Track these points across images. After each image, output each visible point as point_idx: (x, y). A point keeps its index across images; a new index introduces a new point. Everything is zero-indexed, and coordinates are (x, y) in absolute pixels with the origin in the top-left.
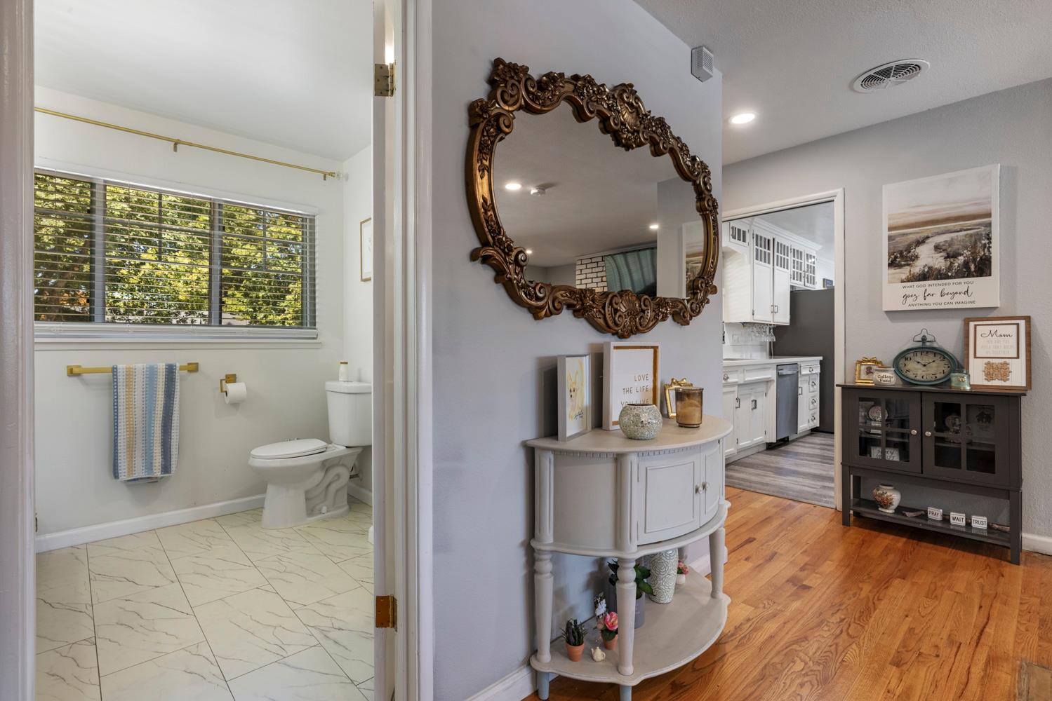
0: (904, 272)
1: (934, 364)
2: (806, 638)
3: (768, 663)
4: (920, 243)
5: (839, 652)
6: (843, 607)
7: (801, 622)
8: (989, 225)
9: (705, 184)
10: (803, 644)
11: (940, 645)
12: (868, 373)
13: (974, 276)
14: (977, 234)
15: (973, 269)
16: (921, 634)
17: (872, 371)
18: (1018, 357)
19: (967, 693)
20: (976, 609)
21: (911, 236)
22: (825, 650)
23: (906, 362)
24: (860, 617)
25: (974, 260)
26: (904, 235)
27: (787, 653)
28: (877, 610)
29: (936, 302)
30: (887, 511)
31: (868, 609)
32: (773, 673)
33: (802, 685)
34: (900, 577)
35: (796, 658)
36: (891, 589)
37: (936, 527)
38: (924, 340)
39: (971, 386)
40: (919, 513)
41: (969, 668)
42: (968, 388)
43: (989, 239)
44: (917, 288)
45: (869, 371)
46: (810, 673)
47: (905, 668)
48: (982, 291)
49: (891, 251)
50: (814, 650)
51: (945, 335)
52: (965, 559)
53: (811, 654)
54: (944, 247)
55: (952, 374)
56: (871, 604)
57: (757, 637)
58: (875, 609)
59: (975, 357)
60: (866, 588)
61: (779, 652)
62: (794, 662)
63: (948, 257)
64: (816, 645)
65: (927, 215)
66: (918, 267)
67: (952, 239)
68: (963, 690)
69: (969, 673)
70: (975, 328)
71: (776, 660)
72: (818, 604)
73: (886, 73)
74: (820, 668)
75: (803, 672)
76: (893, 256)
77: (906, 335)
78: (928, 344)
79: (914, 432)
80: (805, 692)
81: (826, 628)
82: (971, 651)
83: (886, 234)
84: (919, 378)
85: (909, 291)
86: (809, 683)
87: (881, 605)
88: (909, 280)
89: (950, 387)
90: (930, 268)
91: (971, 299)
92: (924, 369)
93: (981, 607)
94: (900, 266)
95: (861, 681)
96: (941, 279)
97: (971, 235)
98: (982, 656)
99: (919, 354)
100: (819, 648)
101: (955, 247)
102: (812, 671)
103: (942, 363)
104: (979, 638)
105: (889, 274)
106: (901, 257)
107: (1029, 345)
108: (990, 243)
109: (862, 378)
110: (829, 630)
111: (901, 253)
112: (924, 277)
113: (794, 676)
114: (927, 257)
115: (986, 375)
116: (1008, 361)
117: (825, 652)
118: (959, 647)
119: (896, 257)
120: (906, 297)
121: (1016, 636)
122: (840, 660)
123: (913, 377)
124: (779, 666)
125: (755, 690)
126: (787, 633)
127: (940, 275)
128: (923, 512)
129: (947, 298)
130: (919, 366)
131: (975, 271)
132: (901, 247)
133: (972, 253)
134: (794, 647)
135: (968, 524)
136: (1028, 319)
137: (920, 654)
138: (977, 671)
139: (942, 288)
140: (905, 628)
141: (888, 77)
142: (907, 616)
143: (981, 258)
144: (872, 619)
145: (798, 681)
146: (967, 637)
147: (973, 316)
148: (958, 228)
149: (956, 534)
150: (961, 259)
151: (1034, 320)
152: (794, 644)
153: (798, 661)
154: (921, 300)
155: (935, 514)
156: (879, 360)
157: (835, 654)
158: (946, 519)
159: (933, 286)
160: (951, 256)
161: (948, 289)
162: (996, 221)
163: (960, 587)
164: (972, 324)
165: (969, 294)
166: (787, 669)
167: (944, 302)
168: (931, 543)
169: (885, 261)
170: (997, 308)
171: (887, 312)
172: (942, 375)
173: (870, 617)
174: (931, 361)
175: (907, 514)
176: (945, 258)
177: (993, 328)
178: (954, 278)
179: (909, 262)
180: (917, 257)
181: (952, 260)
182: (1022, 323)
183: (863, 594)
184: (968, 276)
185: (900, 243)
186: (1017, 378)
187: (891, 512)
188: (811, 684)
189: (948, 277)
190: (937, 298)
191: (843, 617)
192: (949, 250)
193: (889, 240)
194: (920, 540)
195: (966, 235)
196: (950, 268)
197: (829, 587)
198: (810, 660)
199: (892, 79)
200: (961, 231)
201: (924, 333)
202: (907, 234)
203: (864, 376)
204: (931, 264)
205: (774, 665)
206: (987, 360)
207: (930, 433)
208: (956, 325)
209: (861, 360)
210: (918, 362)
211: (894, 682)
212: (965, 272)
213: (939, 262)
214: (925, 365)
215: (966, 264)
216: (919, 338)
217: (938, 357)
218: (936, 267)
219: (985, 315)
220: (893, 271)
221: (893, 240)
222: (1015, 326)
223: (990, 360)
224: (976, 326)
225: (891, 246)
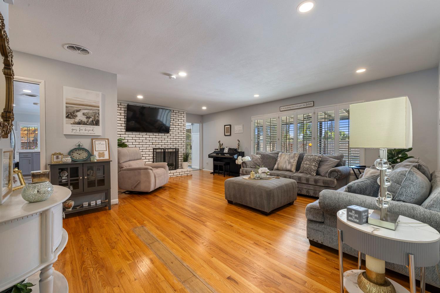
0: (72, 121)
1: (83, 154)
2: (84, 262)
3: (81, 277)
4: (78, 111)
5: (97, 257)
6: (83, 245)
7: (76, 259)
8: (99, 110)
9: (12, 61)
10: (85, 263)
11: (116, 237)
12: (57, 159)
13: (95, 125)
14: (95, 112)
15: (94, 123)
16: (110, 238)
17: (59, 158)
18: (106, 151)
19: (131, 243)
20: (114, 225)
21: (74, 108)
22: (93, 260)
23: (73, 154)
24: (91, 245)
25: (95, 120)
26: (72, 107)
27: (83, 270)
28: (94, 240)
29: (83, 132)
30: (70, 210)
31: (91, 241)
32: (87, 278)
33: (99, 273)
34: (89, 228)
35: (88, 269)
36: (90, 232)
37: (87, 208)
38: (79, 145)
39: (96, 160)
40: (80, 206)
41: (126, 238)
42: (96, 161)
43: (99, 114)
44: (77, 127)
45: (57, 158)
46: (97, 268)
47: (115, 247)
48: (97, 130)
49: (67, 112)
50: (90, 262)
51: (86, 144)
52: (99, 214)
53: (90, 264)
54: (86, 114)
55: (91, 157)
56: (90, 239)
57: (67, 274)
58: (93, 240)
59: (95, 151)
60: (83, 236)
61: (81, 272)
62: (89, 270)
63: (87, 118)
64: (89, 261)
65: (80, 102)
66: (77, 120)
67: (88, 112)
68: (130, 242)
69: (127, 239)
70: (95, 142)
71: (83, 274)
72: (75, 250)
73: (79, 49)
74: (98, 265)
75: (95, 270)
76: (68, 114)
77: (72, 144)
78: (80, 147)
79: (81, 178)
80: (101, 273)
81: (86, 254)
82: (122, 234)
83: (65, 105)
84: (78, 159)
85: (74, 128)
86: (100, 271)
87: (93, 237)
88: (74, 124)
89: (90, 161)
90: (81, 121)
91: (94, 132)
92: (79, 155)
93: (114, 223)
94: (70, 118)
95: (111, 259)
96: (85, 125)
97: (94, 112)
98: (125, 234)
99: (77, 150)
100: (91, 261)
101: (89, 115)
102: (97, 267)
103: (86, 153)
104: (121, 230)
105: (66, 121)
106: (70, 115)
107: (109, 147)
108: (99, 116)
109: (55, 161)
110: (88, 254)
111: (71, 113)
112: (79, 123)
113: (94, 273)
114: (80, 117)
115: (99, 156)
116: (104, 151)
117: (94, 260)
118: (120, 235)
119: (69, 115)
120: (73, 130)
121: (126, 225)
122: (100, 258)
123: (75, 158)
124: (86, 275)
125: (88, 287)
126: (76, 265)
127: (85, 124)
128: (82, 205)
129: (87, 132)
130: (78, 155)
131: (95, 124)
132: (71, 111)
133: (94, 118)
134: (84, 266)
135: (96, 204)
136: (108, 139)
137: (115, 242)
138: (128, 237)
139: (85, 128)
140: (105, 239)
141: (79, 50)
142: (102, 236)
143: (97, 120)
144: (95, 243)
145: (96, 273)
146: (119, 232)
147: (94, 138)
148: (90, 109)
149: (93, 208)
150: (91, 119)
151: (110, 140)
152: (82, 266)
153: (90, 268)
154: (78, 131)
155: (86, 204)
156: (62, 153)
157: (97, 258)
158: (89, 205)
159: (82, 127)
160: (88, 118)
161: (87, 129)
162: (100, 109)
163: (105, 222)
164: (94, 140)
165: (94, 131)
166: (89, 273)
167: (86, 133)
168: (86, 214)
169: (65, 115)
170: (100, 136)
171: (64, 135)
172: (86, 157)
173: (94, 243)
174: (82, 153)
175: (77, 208)
176: (86, 118)
177: (100, 142)
178: (89, 125)
179: (74, 117)
180: (77, 116)
181: (88, 119)
182: (107, 140)
183: (85, 238)
184: (93, 125)
185: (71, 110)
186: (106, 157)
187: (71, 209)
188: (100, 270)
189: (87, 125)
190: (84, 131)
191: (87, 248)
192: (87, 115)
193: (66, 107)
194: (82, 215)
195: (93, 112)
196: (88, 122)
197: (72, 244)
198: (93, 266)
199: (79, 51)
200: (91, 110)
201: (79, 143)
202: (73, 107)
203: (55, 160)
204: (82, 119)
205: (84, 276)
206: (98, 152)
207: (86, 177)
208: (89, 141)
209: (53, 153)
210: (77, 153)
211: (117, 252)
212: (92, 124)
213: (84, 119)
214: (79, 154)
215: (92, 121)
216: (78, 145)
217: (84, 151)
218: (83, 120)
219: (97, 138)
220: (67, 119)
221: (68, 108)
222: (105, 141)
223: (100, 152)
224: (95, 141)
225: (67, 110)
